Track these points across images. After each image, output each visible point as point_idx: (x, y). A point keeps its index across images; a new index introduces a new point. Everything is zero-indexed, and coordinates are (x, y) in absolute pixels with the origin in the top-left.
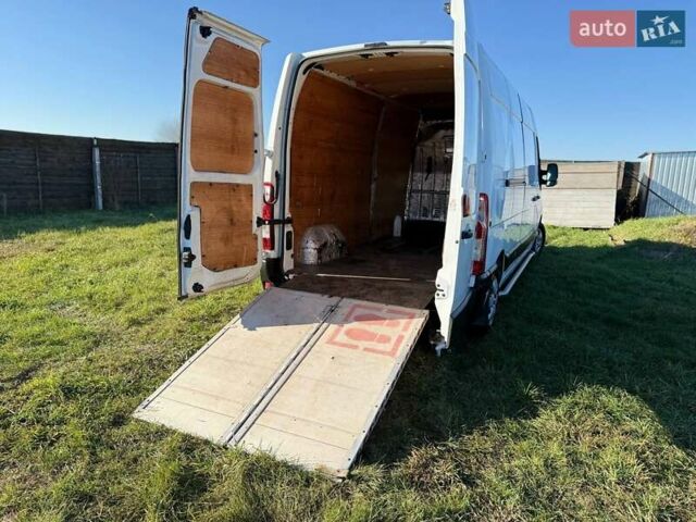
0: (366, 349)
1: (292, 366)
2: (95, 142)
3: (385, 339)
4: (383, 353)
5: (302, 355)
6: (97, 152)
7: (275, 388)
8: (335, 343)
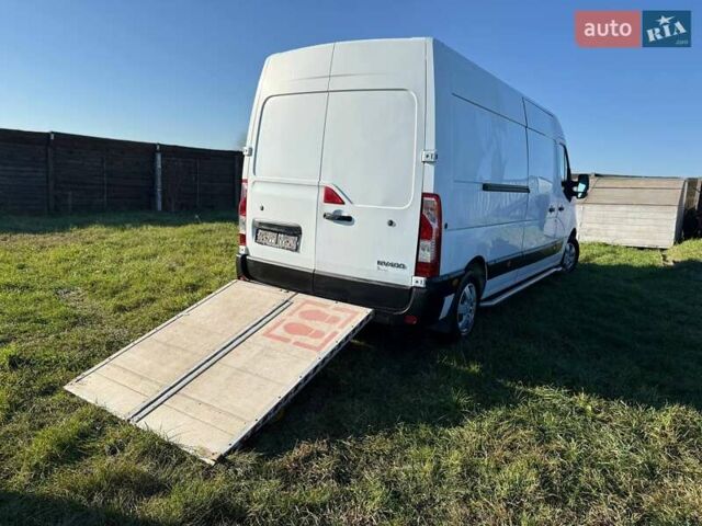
0: (297, 343)
1: (221, 354)
2: (158, 147)
3: (319, 334)
4: (310, 347)
5: (234, 344)
6: (159, 157)
7: (196, 373)
8: (270, 336)
